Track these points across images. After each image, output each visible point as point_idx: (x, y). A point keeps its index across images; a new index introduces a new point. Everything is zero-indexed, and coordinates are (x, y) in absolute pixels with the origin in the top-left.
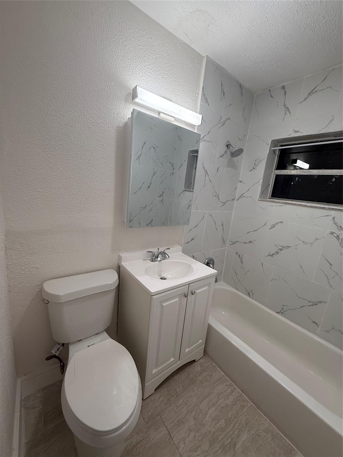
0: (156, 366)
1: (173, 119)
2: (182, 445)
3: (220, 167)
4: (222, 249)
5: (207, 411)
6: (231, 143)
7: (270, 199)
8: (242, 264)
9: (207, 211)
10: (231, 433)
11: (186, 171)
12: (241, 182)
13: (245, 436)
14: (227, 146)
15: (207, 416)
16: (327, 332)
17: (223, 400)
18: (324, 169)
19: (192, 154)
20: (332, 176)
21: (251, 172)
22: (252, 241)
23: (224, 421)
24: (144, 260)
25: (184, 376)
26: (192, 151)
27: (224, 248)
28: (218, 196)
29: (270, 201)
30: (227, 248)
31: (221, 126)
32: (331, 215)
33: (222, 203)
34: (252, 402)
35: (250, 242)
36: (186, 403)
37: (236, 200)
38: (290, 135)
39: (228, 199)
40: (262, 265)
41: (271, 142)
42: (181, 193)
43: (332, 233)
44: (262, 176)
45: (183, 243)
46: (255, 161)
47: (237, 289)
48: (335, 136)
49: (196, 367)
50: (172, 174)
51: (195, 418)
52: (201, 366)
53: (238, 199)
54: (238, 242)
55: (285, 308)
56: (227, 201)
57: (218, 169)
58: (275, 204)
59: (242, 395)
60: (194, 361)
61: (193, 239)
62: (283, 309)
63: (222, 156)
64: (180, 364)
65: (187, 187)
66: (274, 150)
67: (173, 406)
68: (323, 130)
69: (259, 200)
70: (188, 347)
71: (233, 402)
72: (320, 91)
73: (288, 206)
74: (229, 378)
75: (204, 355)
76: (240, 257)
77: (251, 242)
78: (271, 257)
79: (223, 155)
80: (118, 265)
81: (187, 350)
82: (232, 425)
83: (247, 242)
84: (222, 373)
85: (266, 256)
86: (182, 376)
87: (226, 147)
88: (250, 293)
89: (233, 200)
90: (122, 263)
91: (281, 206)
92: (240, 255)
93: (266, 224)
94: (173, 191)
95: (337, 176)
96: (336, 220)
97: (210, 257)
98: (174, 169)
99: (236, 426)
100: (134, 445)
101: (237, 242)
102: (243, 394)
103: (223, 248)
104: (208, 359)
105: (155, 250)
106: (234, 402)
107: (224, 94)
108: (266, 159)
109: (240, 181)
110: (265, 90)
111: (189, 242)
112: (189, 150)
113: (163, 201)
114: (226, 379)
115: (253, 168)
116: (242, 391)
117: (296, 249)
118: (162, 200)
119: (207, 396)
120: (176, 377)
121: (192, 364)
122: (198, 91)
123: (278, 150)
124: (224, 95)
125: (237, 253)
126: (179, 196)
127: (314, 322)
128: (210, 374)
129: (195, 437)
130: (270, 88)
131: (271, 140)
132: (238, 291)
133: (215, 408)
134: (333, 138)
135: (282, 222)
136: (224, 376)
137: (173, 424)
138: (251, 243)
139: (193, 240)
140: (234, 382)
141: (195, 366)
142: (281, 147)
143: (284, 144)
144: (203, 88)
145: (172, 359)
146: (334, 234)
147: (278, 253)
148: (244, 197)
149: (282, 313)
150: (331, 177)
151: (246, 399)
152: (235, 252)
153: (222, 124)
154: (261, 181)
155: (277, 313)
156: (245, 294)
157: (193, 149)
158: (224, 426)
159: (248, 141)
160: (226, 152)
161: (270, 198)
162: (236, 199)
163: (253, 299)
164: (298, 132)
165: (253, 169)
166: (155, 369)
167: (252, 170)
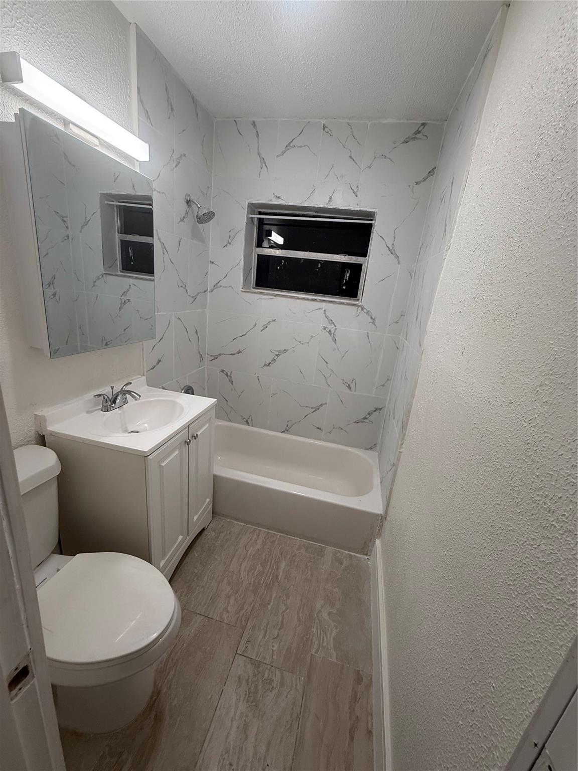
0: (163, 557)
1: (97, 142)
2: (225, 615)
3: (183, 238)
4: (199, 369)
5: (240, 569)
6: (192, 198)
7: (255, 290)
8: (232, 384)
9: (174, 313)
10: (270, 570)
11: (101, 235)
12: (213, 263)
13: (283, 565)
14: (188, 202)
15: (242, 573)
16: (330, 433)
17: (252, 548)
18: (310, 251)
19: (107, 201)
20: (318, 261)
21: (225, 248)
22: (241, 350)
23: (260, 565)
24: (88, 412)
25: (197, 553)
26: (107, 194)
27: (203, 367)
28: (185, 286)
29: (255, 293)
30: (206, 366)
31: (176, 167)
32: (322, 308)
33: (192, 297)
34: (280, 532)
35: (239, 352)
36: (213, 577)
37: (210, 292)
38: (271, 200)
39: (199, 291)
40: (259, 379)
41: (248, 207)
42: (99, 278)
43: (325, 328)
44: (242, 256)
45: (145, 370)
46: (230, 231)
47: (230, 421)
48: (316, 212)
49: (210, 534)
50: (66, 238)
51: (229, 584)
52: (214, 531)
53: (212, 291)
54: (222, 354)
55: (290, 424)
56: (198, 294)
57: (180, 241)
58: (264, 297)
59: (268, 532)
60: (204, 529)
61: (160, 361)
62: (288, 425)
63: (182, 220)
64: (189, 540)
65: (110, 267)
66: (252, 218)
67: (198, 590)
68: (306, 202)
69: (242, 291)
70: (196, 514)
71: (262, 544)
72: (298, 147)
73: (279, 298)
74: (250, 525)
75: (213, 517)
76: (227, 376)
77: (241, 352)
78: (268, 367)
79: (184, 217)
80: (37, 435)
81: (195, 518)
82: (269, 563)
83: (235, 353)
84: (242, 524)
85: (262, 368)
86: (195, 553)
87: (186, 204)
88: (248, 420)
89: (205, 292)
90: (48, 428)
91: (271, 299)
92: (227, 374)
93: (256, 325)
94: (75, 273)
95: (322, 261)
96: (327, 313)
97: (187, 384)
98: (67, 227)
99: (273, 561)
100: (166, 659)
101: (220, 355)
102: (270, 531)
103: (201, 368)
104: (219, 519)
105: (106, 390)
106: (264, 543)
107: (172, 109)
108: (244, 230)
109: (211, 262)
110: (229, 117)
111: (155, 366)
112: (100, 192)
113: (57, 297)
114: (248, 527)
115: (228, 243)
116: (268, 529)
117: (294, 351)
118: (54, 295)
119: (235, 555)
120: (188, 559)
121: (201, 534)
122: (130, 92)
123: (256, 219)
124: (172, 111)
125: (222, 371)
126: (94, 286)
127: (318, 428)
128: (229, 532)
129: (236, 599)
130: (236, 118)
131: (247, 204)
132: (232, 422)
133: (247, 561)
134: (314, 214)
135: (275, 320)
136: (244, 526)
137: (206, 606)
138: (240, 354)
139: (160, 363)
140: (258, 525)
141: (206, 535)
142: (259, 215)
143: (263, 210)
144: (138, 89)
145: (180, 538)
146: (327, 329)
147: (275, 360)
148: (221, 286)
149: (287, 431)
150: (316, 262)
151: (274, 534)
152: (219, 370)
153: (176, 163)
154: (242, 263)
155: (282, 432)
156: (243, 424)
157: (108, 192)
158: (262, 569)
159: (214, 197)
160: (187, 213)
161: (254, 288)
162: (208, 290)
163: (252, 426)
164: (279, 198)
165: (228, 245)
166: (163, 561)
167: (226, 245)
